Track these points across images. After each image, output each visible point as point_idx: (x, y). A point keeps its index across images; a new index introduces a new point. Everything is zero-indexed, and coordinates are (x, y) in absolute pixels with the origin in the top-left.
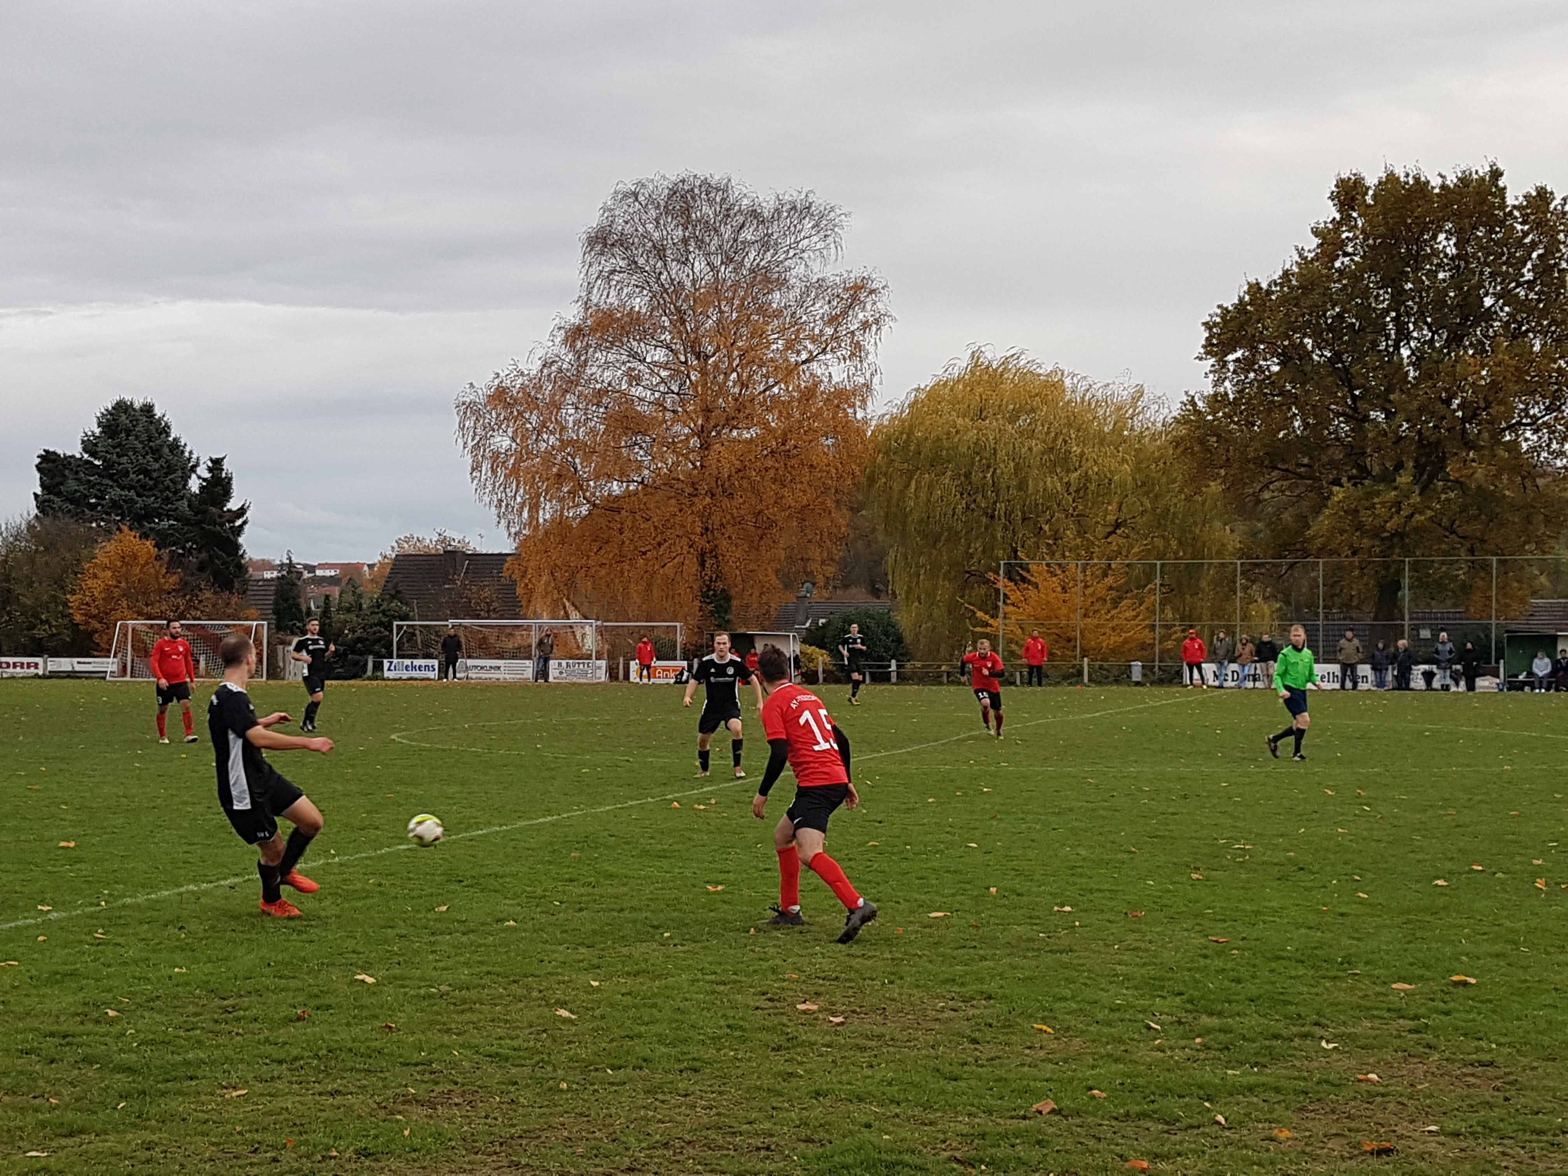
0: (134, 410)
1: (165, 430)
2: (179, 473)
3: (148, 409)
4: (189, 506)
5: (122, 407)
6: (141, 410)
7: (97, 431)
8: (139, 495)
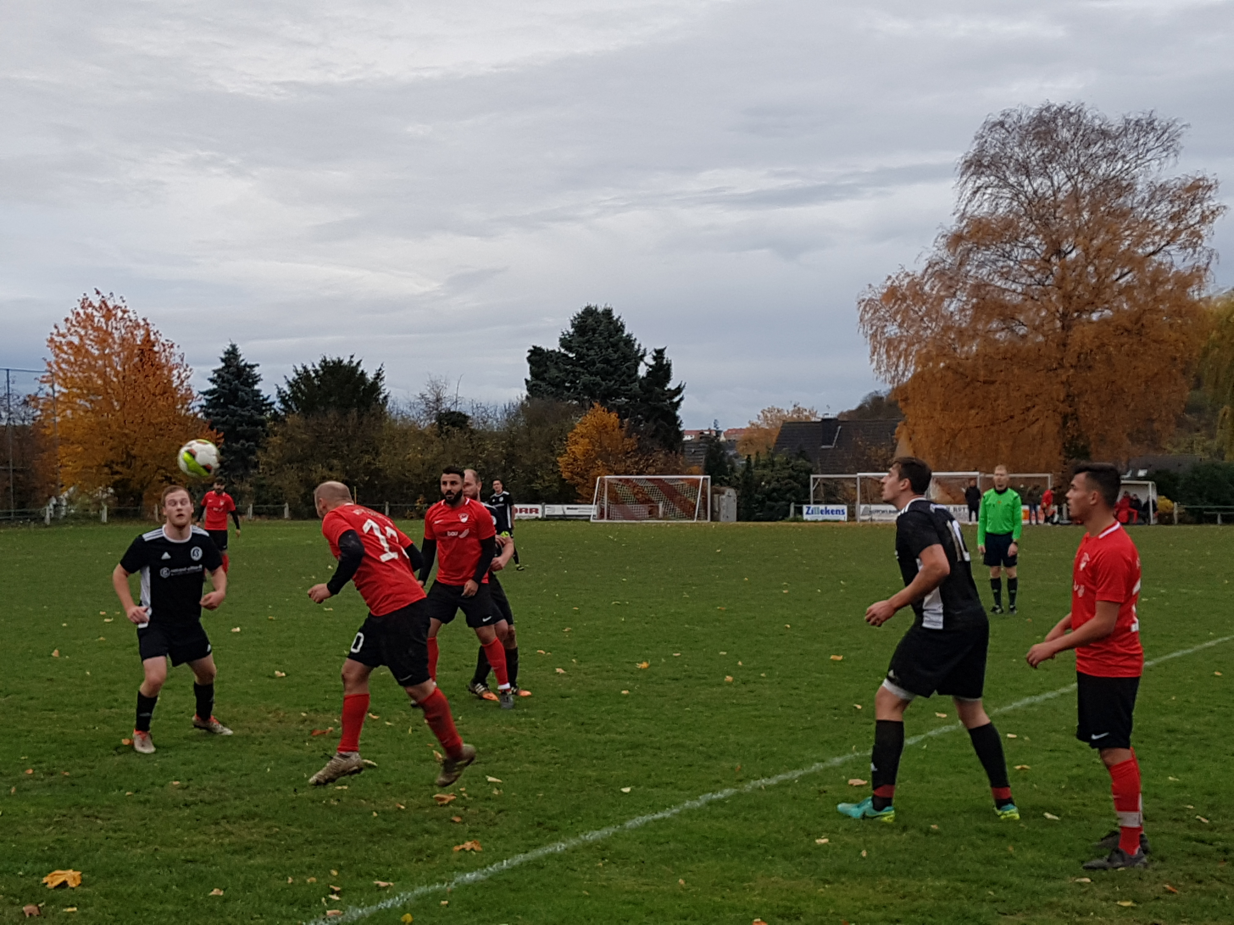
0: (598, 314)
1: (620, 329)
2: (632, 361)
3: (608, 313)
4: (640, 387)
5: (589, 312)
6: (603, 313)
7: (571, 331)
8: (603, 380)
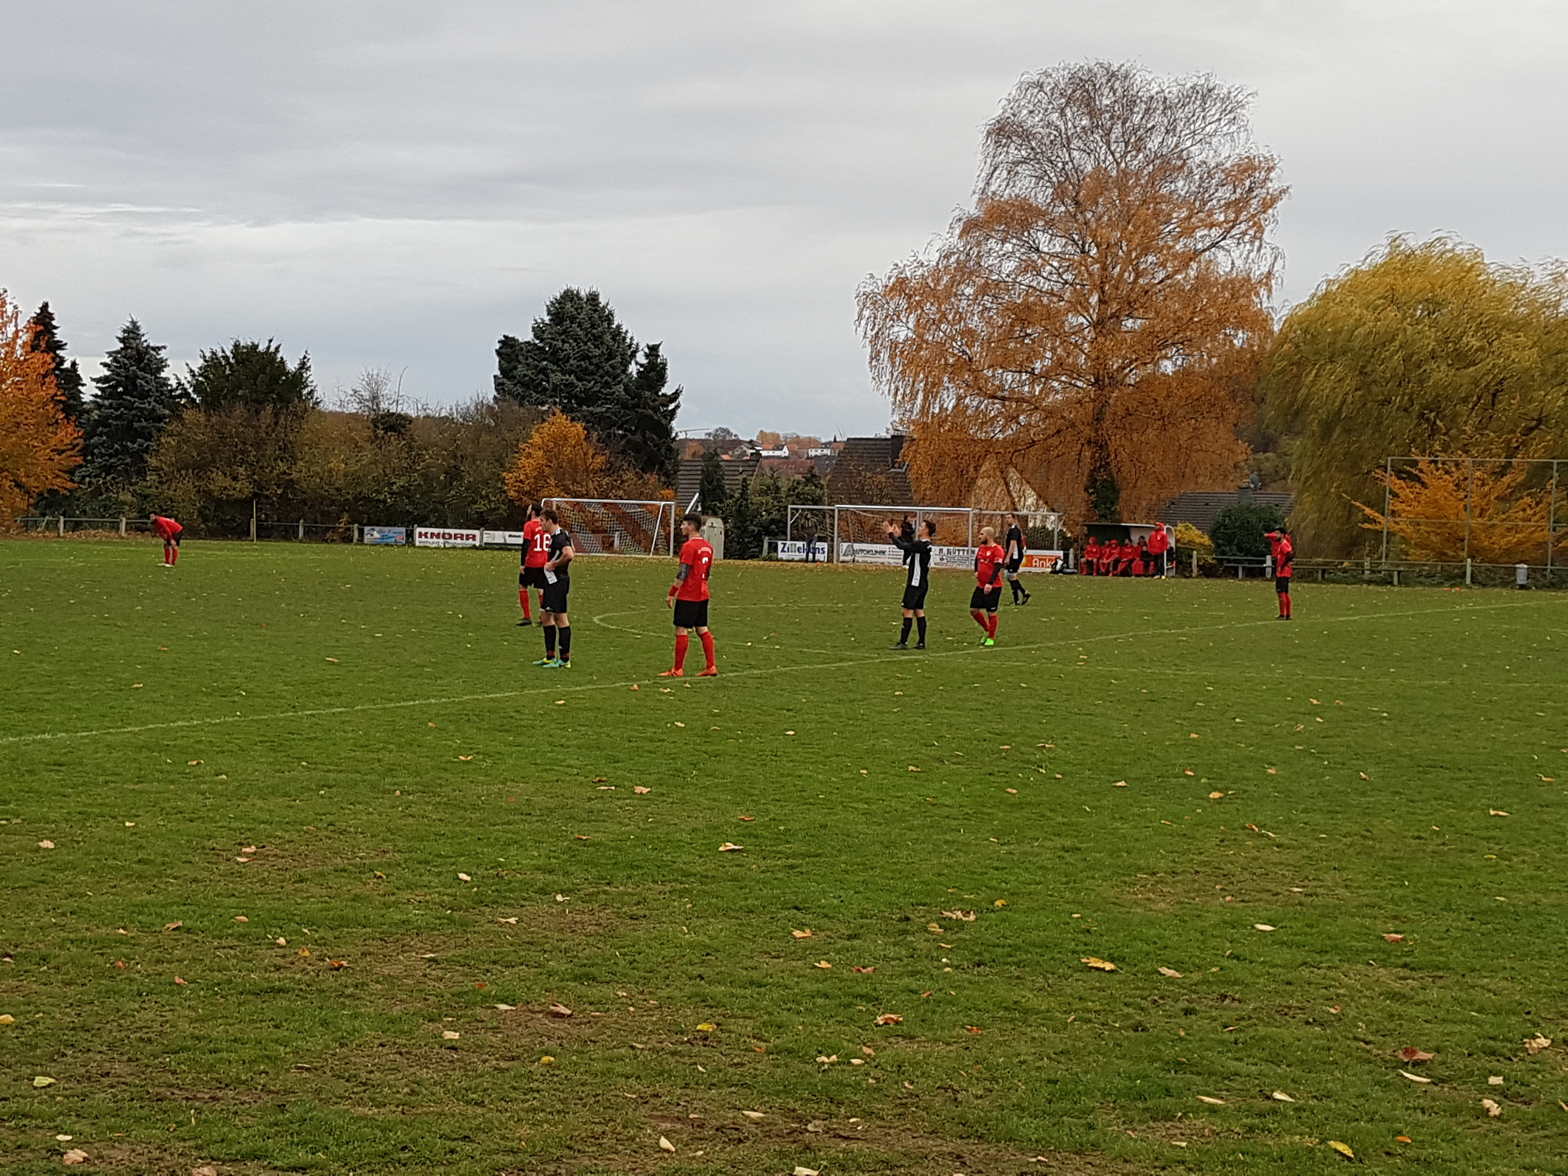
0: (580, 299)
1: (609, 318)
2: (619, 359)
3: (593, 298)
4: (625, 390)
5: (569, 296)
6: (587, 298)
7: (547, 319)
8: (579, 379)
